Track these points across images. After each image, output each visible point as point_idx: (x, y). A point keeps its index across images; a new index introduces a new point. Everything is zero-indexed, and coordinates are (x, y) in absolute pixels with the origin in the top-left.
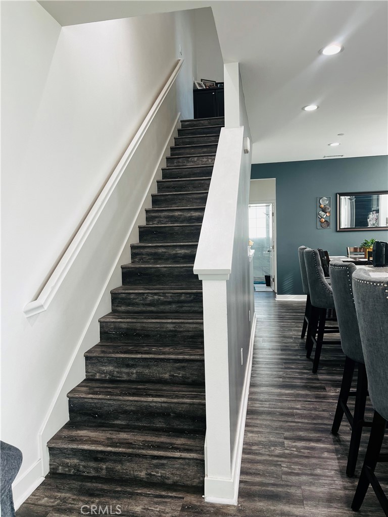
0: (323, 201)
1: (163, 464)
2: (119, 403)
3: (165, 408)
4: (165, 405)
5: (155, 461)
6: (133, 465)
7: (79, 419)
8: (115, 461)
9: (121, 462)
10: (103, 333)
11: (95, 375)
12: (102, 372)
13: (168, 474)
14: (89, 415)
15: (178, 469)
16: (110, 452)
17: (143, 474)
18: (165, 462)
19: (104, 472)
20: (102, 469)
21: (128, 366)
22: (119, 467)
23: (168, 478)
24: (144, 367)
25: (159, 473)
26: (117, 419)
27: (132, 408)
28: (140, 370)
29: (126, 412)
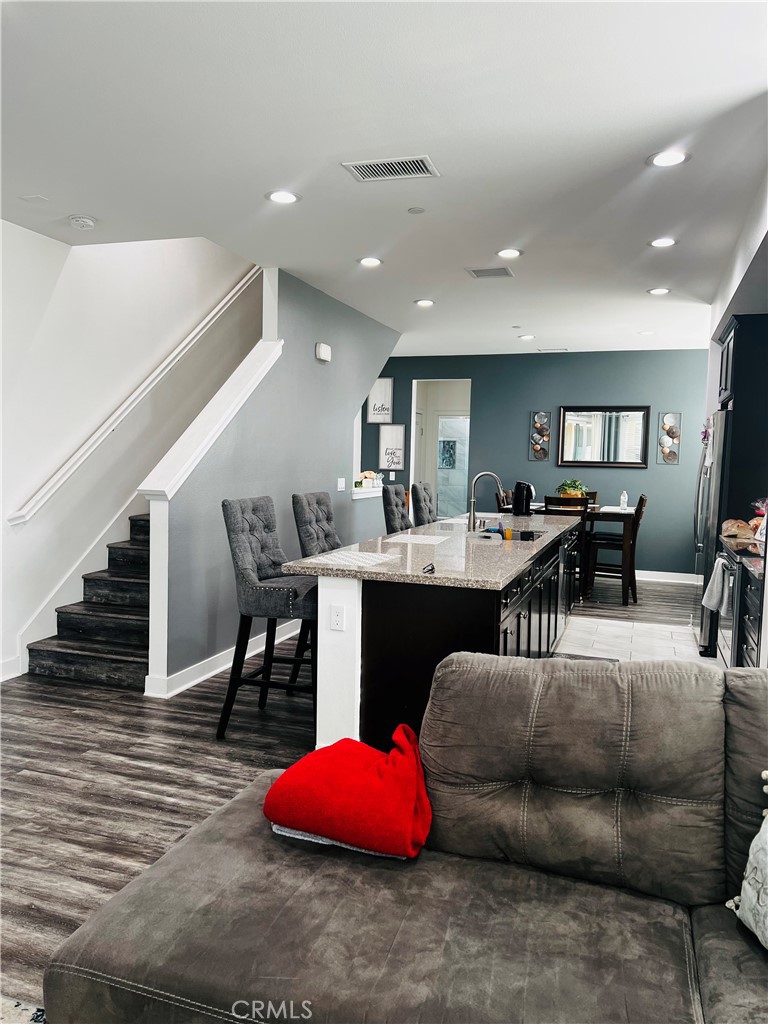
0: (540, 418)
1: (120, 668)
2: (100, 619)
3: (140, 625)
4: (139, 623)
5: (114, 665)
6: (96, 668)
7: (65, 634)
8: (82, 664)
9: (86, 665)
10: (111, 560)
11: (91, 598)
12: (98, 595)
13: (124, 678)
14: (74, 630)
15: (131, 672)
16: (78, 655)
17: (103, 677)
18: (122, 665)
19: (73, 674)
20: (71, 671)
21: (122, 590)
22: (84, 670)
23: (124, 681)
24: (136, 591)
25: (117, 676)
26: (98, 635)
27: (111, 625)
28: (133, 594)
29: (106, 629)
